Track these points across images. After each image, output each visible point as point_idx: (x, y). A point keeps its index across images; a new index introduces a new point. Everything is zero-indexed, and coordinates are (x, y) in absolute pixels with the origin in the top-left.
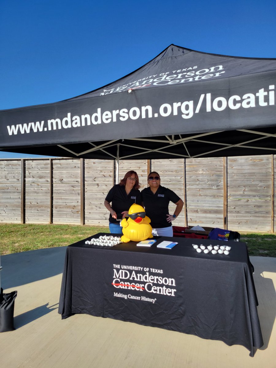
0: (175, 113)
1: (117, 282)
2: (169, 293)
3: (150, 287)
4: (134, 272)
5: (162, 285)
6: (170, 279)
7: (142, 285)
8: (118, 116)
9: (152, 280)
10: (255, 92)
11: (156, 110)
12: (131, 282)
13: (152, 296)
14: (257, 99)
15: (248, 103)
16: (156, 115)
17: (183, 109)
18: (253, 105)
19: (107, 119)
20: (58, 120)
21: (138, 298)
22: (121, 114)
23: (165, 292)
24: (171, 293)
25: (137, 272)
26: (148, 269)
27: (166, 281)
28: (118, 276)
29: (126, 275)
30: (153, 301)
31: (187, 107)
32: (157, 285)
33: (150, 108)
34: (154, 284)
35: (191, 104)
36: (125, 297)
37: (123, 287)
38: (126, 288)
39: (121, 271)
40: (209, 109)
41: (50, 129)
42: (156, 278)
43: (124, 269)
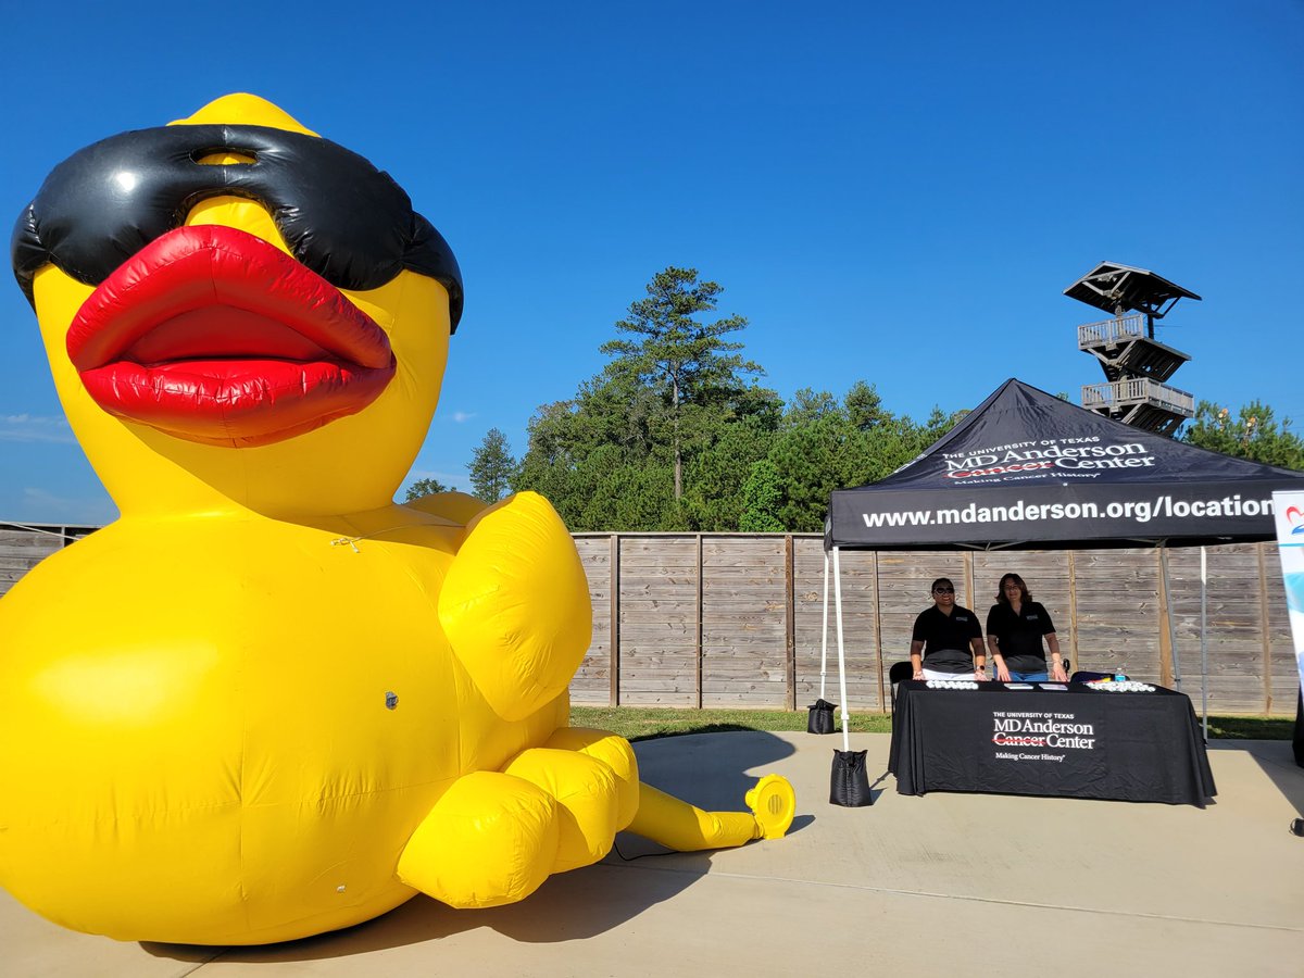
0: (1128, 514)
1: (1001, 737)
2: (1085, 745)
3: (1054, 740)
4: (1028, 721)
5: (1074, 735)
6: (1085, 726)
7: (1041, 739)
8: (1049, 512)
9: (1057, 729)
10: (1220, 499)
11: (1102, 508)
12: (1023, 735)
13: (1058, 751)
14: (1222, 507)
15: (1214, 511)
16: (1103, 515)
17: (1138, 511)
18: (1218, 513)
19: (1032, 515)
20: (956, 512)
21: (1036, 757)
22: (1053, 509)
23: (1077, 743)
24: (1087, 744)
25: (1033, 720)
26: (1050, 715)
27: (1079, 729)
28: (1002, 729)
29: (1015, 725)
30: (1060, 758)
31: (1143, 509)
32: (1066, 735)
33: (1094, 507)
34: (1061, 735)
35: (1147, 506)
36: (1015, 757)
37: (1012, 744)
38: (1016, 744)
39: (1006, 721)
40: (1169, 514)
41: (940, 521)
42: (1063, 726)
43: (1011, 718)
